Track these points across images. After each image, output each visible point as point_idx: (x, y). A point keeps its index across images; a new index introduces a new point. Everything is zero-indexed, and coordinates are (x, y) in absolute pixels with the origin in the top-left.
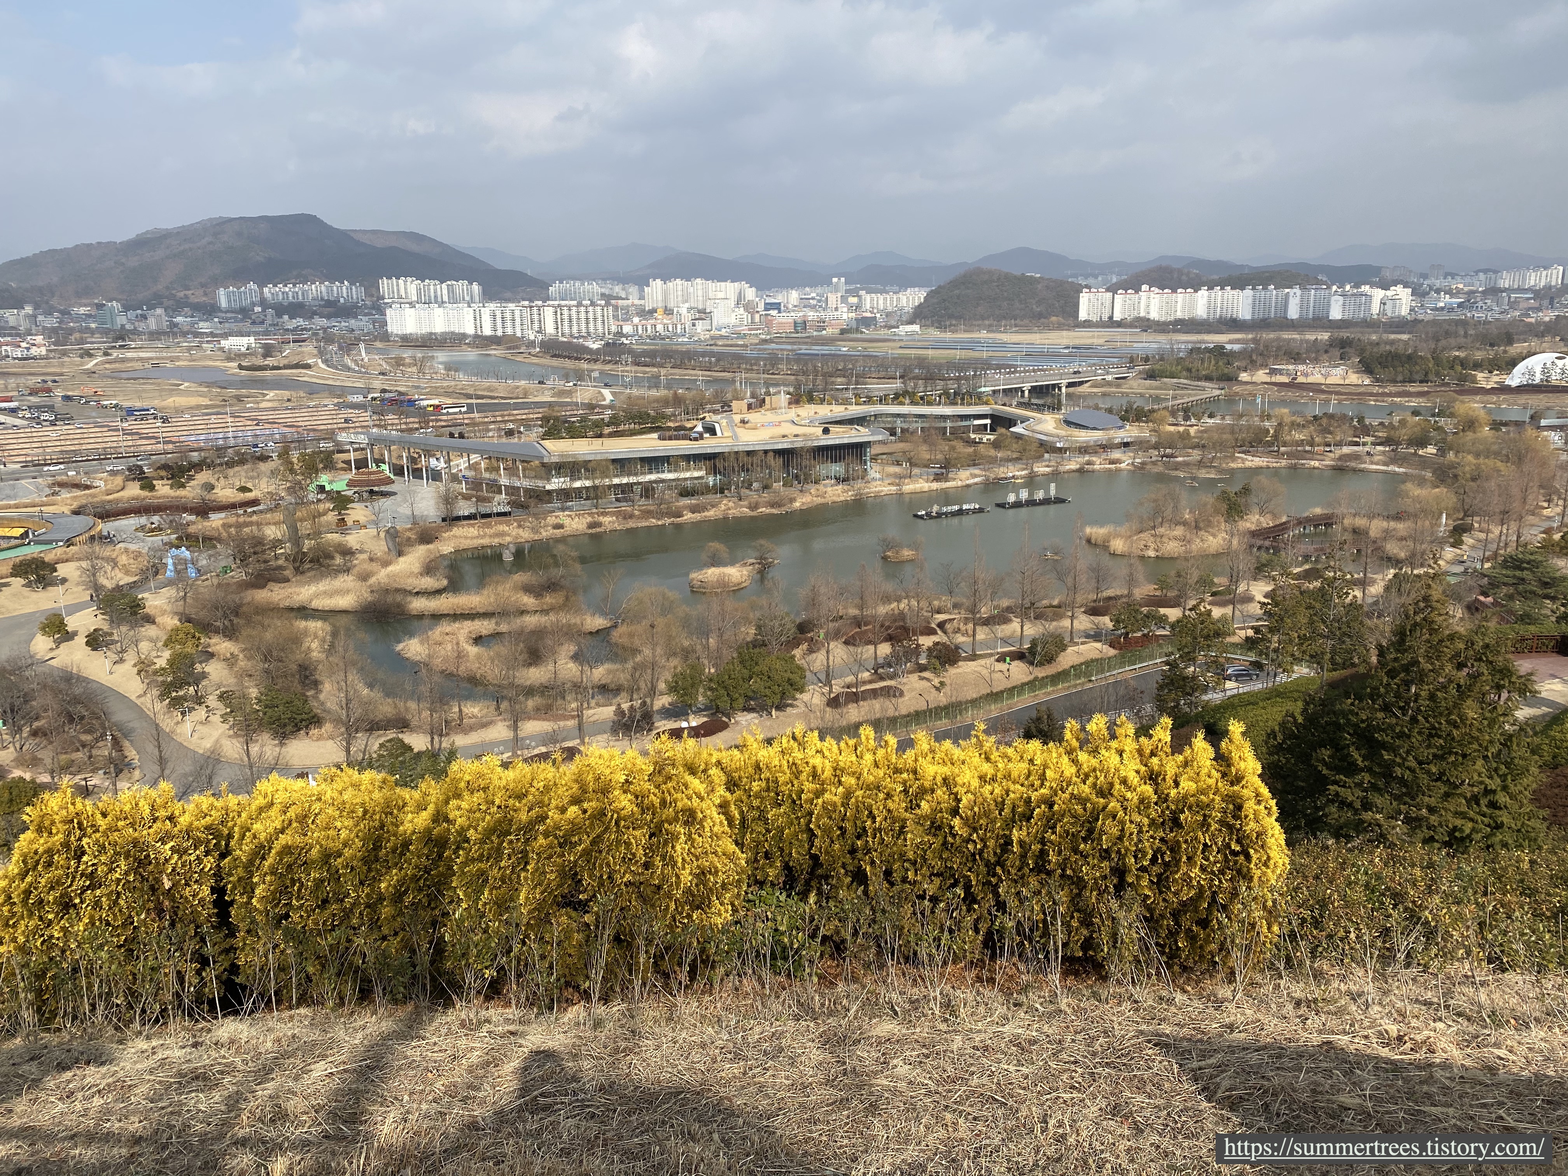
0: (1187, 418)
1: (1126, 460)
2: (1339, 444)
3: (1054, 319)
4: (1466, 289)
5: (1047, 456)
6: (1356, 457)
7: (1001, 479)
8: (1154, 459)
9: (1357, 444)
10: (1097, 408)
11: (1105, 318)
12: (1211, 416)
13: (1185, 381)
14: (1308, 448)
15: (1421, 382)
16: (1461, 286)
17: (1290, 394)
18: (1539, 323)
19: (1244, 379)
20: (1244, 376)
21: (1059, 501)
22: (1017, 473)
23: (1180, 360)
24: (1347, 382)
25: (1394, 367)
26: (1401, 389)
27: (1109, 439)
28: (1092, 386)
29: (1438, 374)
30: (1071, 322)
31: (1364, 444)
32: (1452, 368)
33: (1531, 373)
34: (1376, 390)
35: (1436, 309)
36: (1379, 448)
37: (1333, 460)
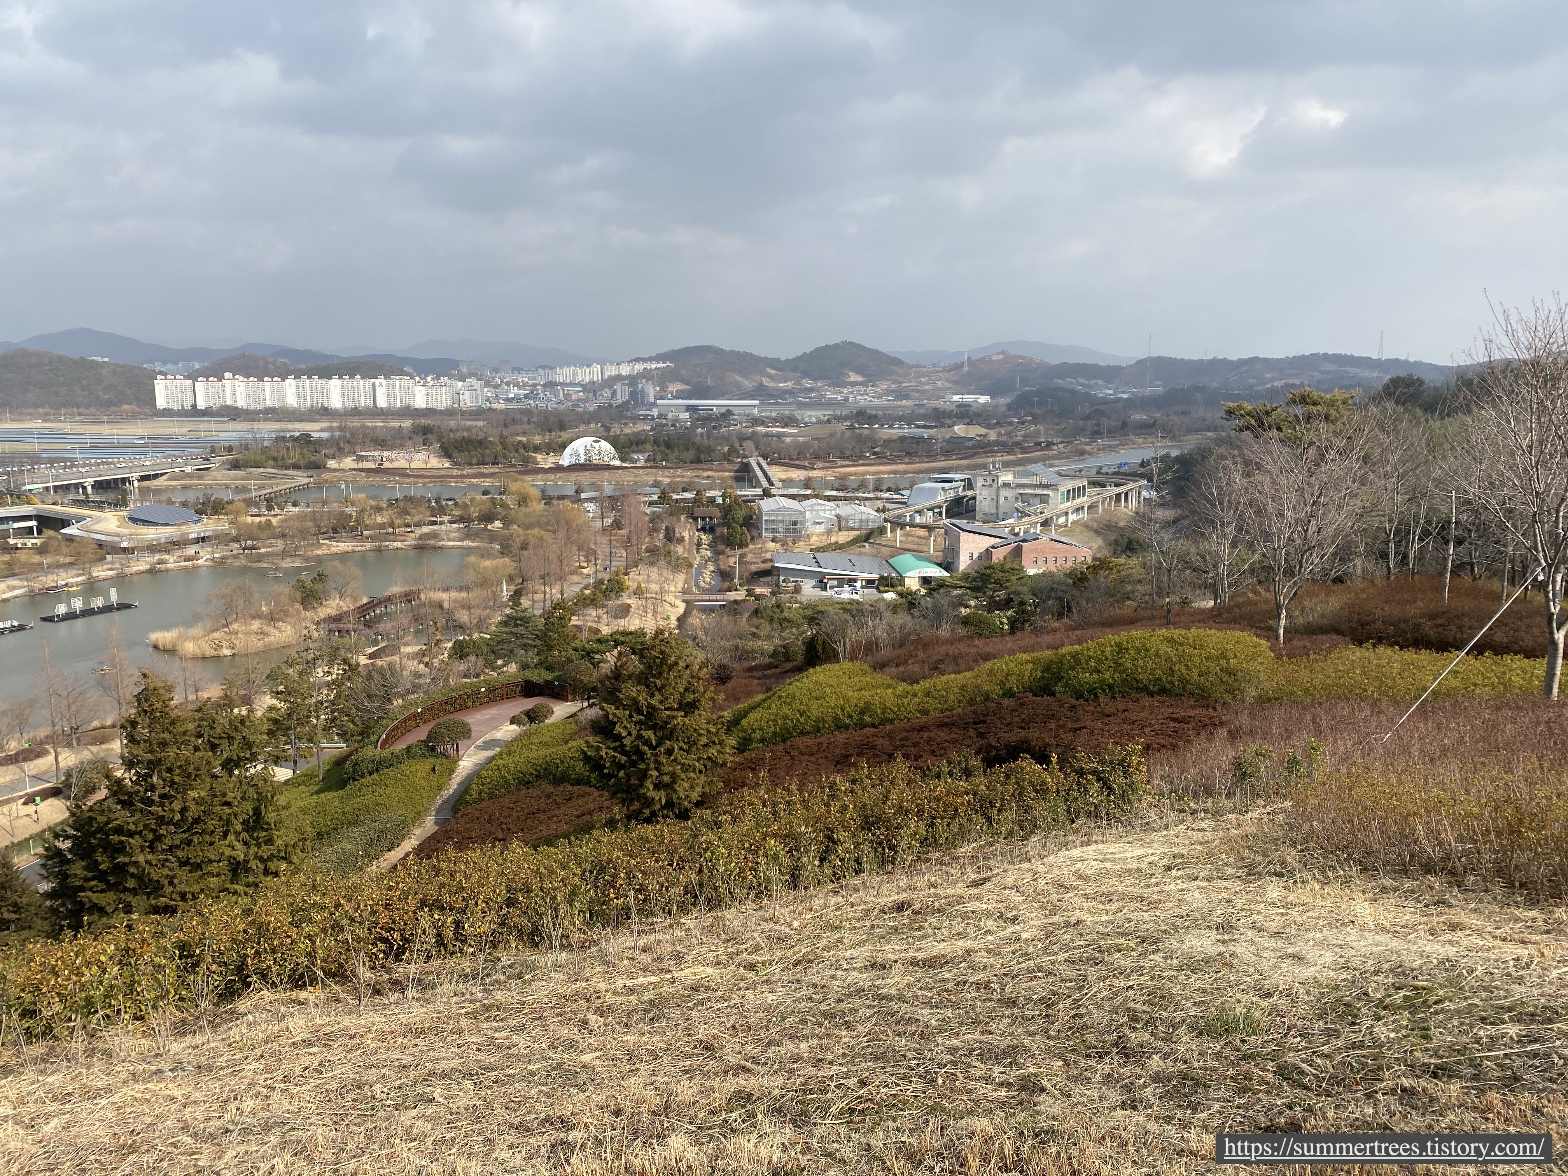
0: (270, 508)
1: (205, 556)
2: (418, 525)
3: (126, 407)
4: (530, 382)
5: (109, 557)
6: (435, 535)
7: (51, 588)
8: (235, 552)
9: (434, 523)
10: (170, 502)
11: (188, 406)
12: (295, 504)
13: (273, 471)
14: (391, 530)
15: (493, 464)
16: (526, 380)
17: (378, 479)
18: (586, 412)
19: (333, 467)
20: (332, 464)
21: (123, 607)
22: (71, 580)
23: (264, 450)
24: (429, 466)
25: (469, 452)
26: (476, 471)
27: (182, 535)
28: (169, 479)
29: (505, 457)
30: (147, 410)
31: (442, 523)
32: (517, 451)
33: (577, 455)
34: (455, 472)
35: (507, 400)
36: (455, 526)
37: (414, 540)
